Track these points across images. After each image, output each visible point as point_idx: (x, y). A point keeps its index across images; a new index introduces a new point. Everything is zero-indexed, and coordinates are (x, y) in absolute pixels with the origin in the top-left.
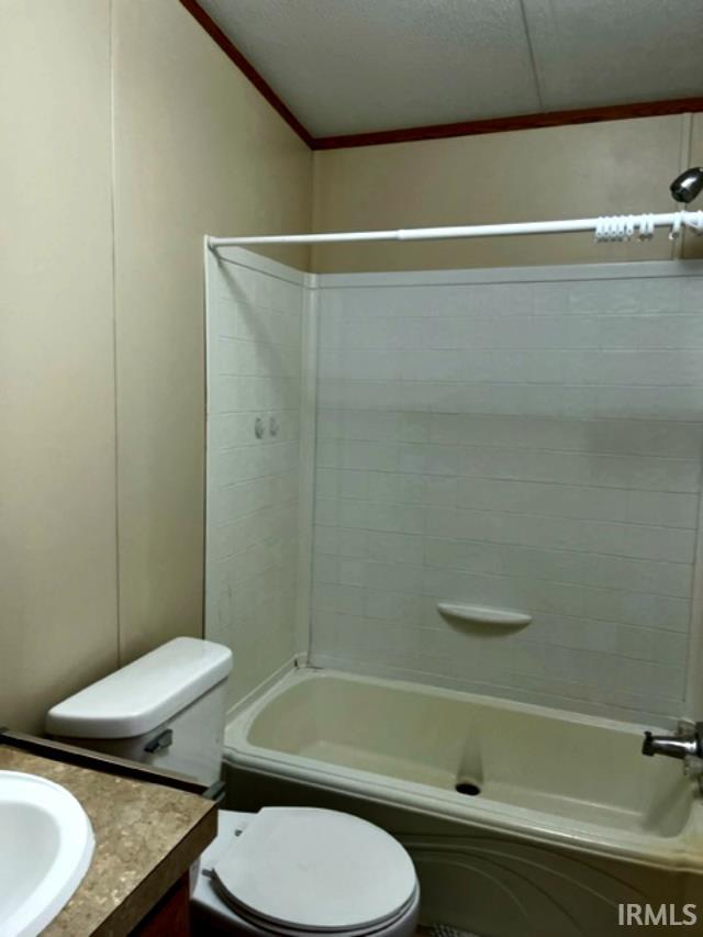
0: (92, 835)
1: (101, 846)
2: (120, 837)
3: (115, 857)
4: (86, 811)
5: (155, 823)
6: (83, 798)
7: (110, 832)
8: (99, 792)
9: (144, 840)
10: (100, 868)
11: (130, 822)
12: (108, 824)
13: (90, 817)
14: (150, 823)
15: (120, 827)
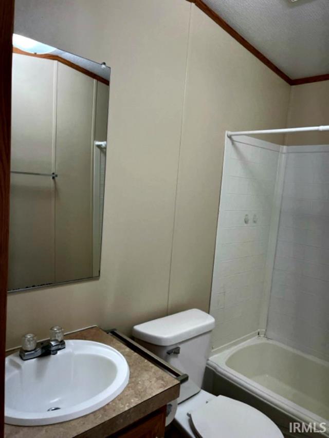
0: (128, 379)
1: (130, 385)
2: (138, 384)
3: (133, 391)
4: (130, 369)
5: (153, 382)
6: (131, 364)
7: (135, 380)
8: (138, 363)
9: (146, 388)
10: (126, 393)
11: (144, 379)
12: (135, 377)
13: (130, 372)
14: (151, 382)
15: (139, 379)
